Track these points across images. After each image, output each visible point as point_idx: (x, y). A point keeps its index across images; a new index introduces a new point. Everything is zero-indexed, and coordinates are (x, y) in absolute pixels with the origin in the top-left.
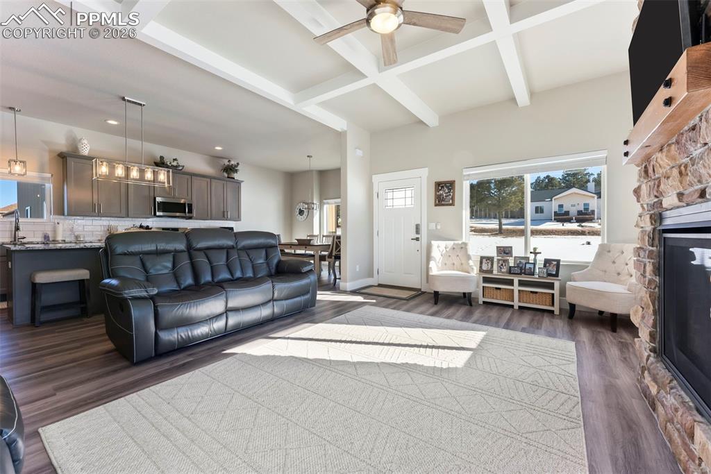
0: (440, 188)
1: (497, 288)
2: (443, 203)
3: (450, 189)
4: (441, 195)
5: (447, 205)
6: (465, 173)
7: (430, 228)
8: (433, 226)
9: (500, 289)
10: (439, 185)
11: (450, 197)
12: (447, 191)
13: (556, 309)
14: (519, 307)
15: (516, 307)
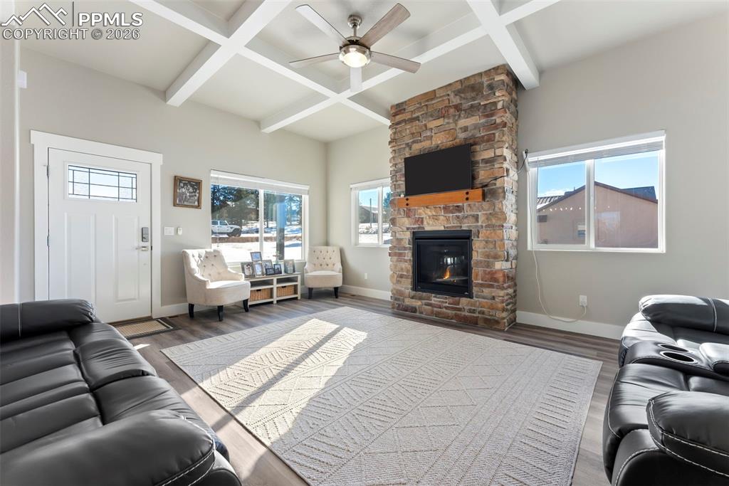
0: (182, 185)
1: (258, 290)
2: (185, 203)
3: (196, 189)
4: (183, 193)
5: (192, 207)
6: (212, 175)
7: (165, 234)
8: (170, 231)
9: (260, 290)
10: (178, 181)
11: (196, 198)
12: (191, 190)
13: (299, 296)
14: (277, 301)
15: (275, 302)
